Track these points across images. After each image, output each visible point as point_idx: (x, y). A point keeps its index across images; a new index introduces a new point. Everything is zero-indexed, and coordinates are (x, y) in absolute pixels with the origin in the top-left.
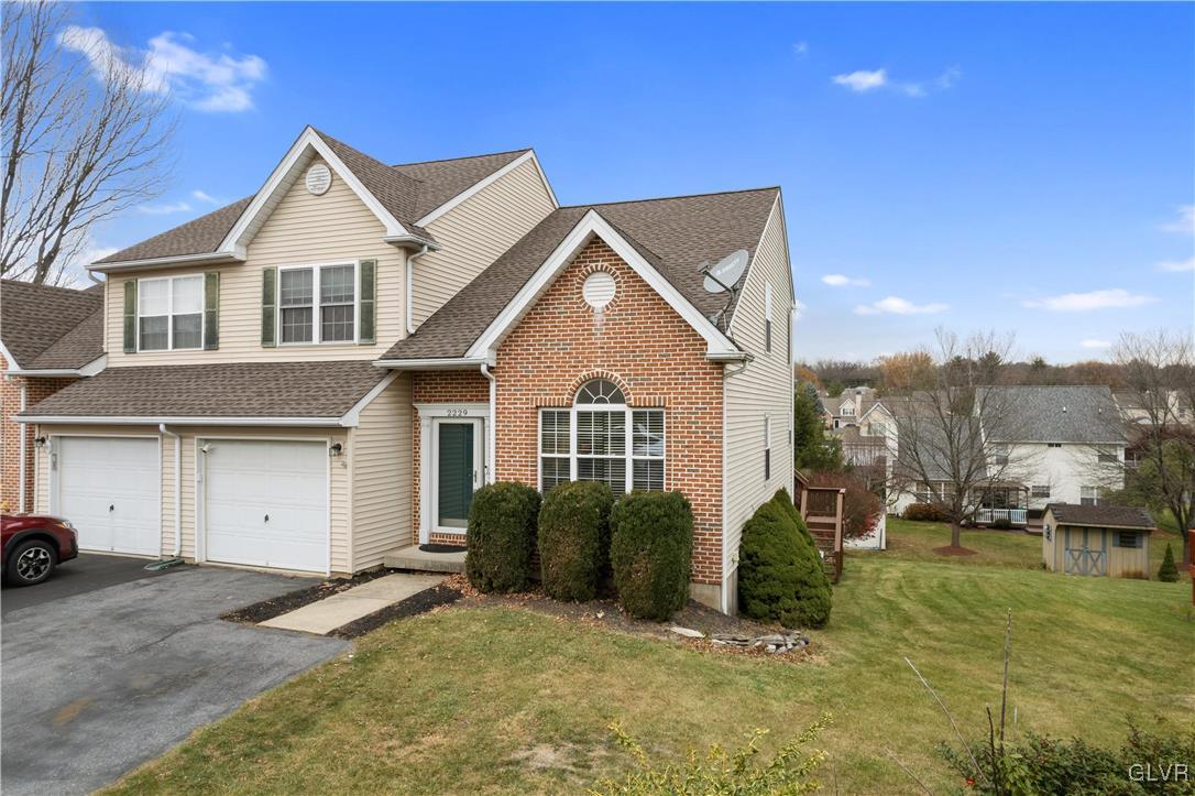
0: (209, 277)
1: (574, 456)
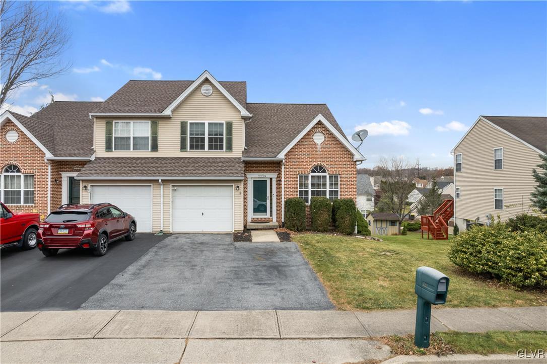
1: (310, 189)
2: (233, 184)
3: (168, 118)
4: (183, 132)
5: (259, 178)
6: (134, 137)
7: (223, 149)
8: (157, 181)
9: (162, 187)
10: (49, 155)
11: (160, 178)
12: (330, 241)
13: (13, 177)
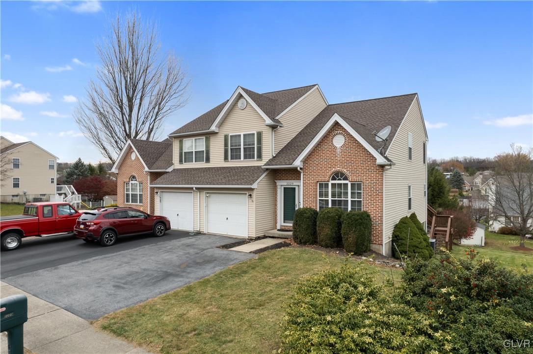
0: (206, 138)
1: (330, 199)
2: (247, 193)
4: (226, 145)
5: (288, 185)
6: (195, 151)
7: (254, 158)
9: (199, 193)
10: (147, 169)
11: (194, 186)
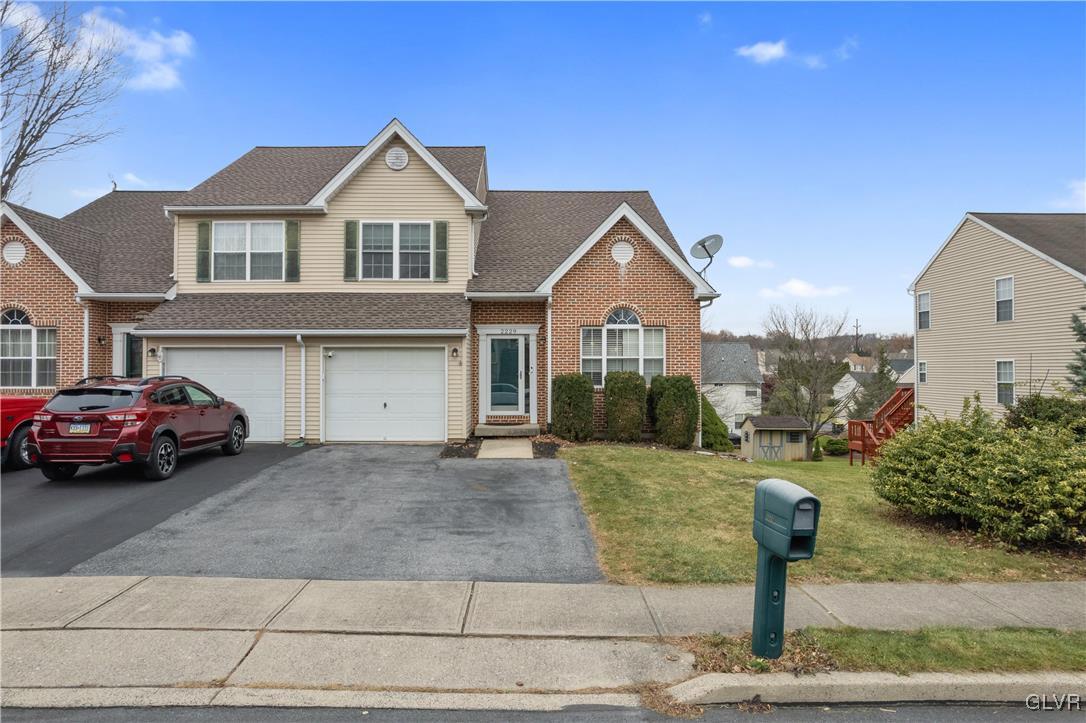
1: (604, 357)
2: (446, 346)
3: (319, 215)
4: (350, 242)
5: (502, 334)
6: (252, 255)
7: (429, 277)
8: (293, 338)
9: (303, 350)
10: (84, 290)
11: (299, 333)
12: (637, 459)
13: (16, 333)
